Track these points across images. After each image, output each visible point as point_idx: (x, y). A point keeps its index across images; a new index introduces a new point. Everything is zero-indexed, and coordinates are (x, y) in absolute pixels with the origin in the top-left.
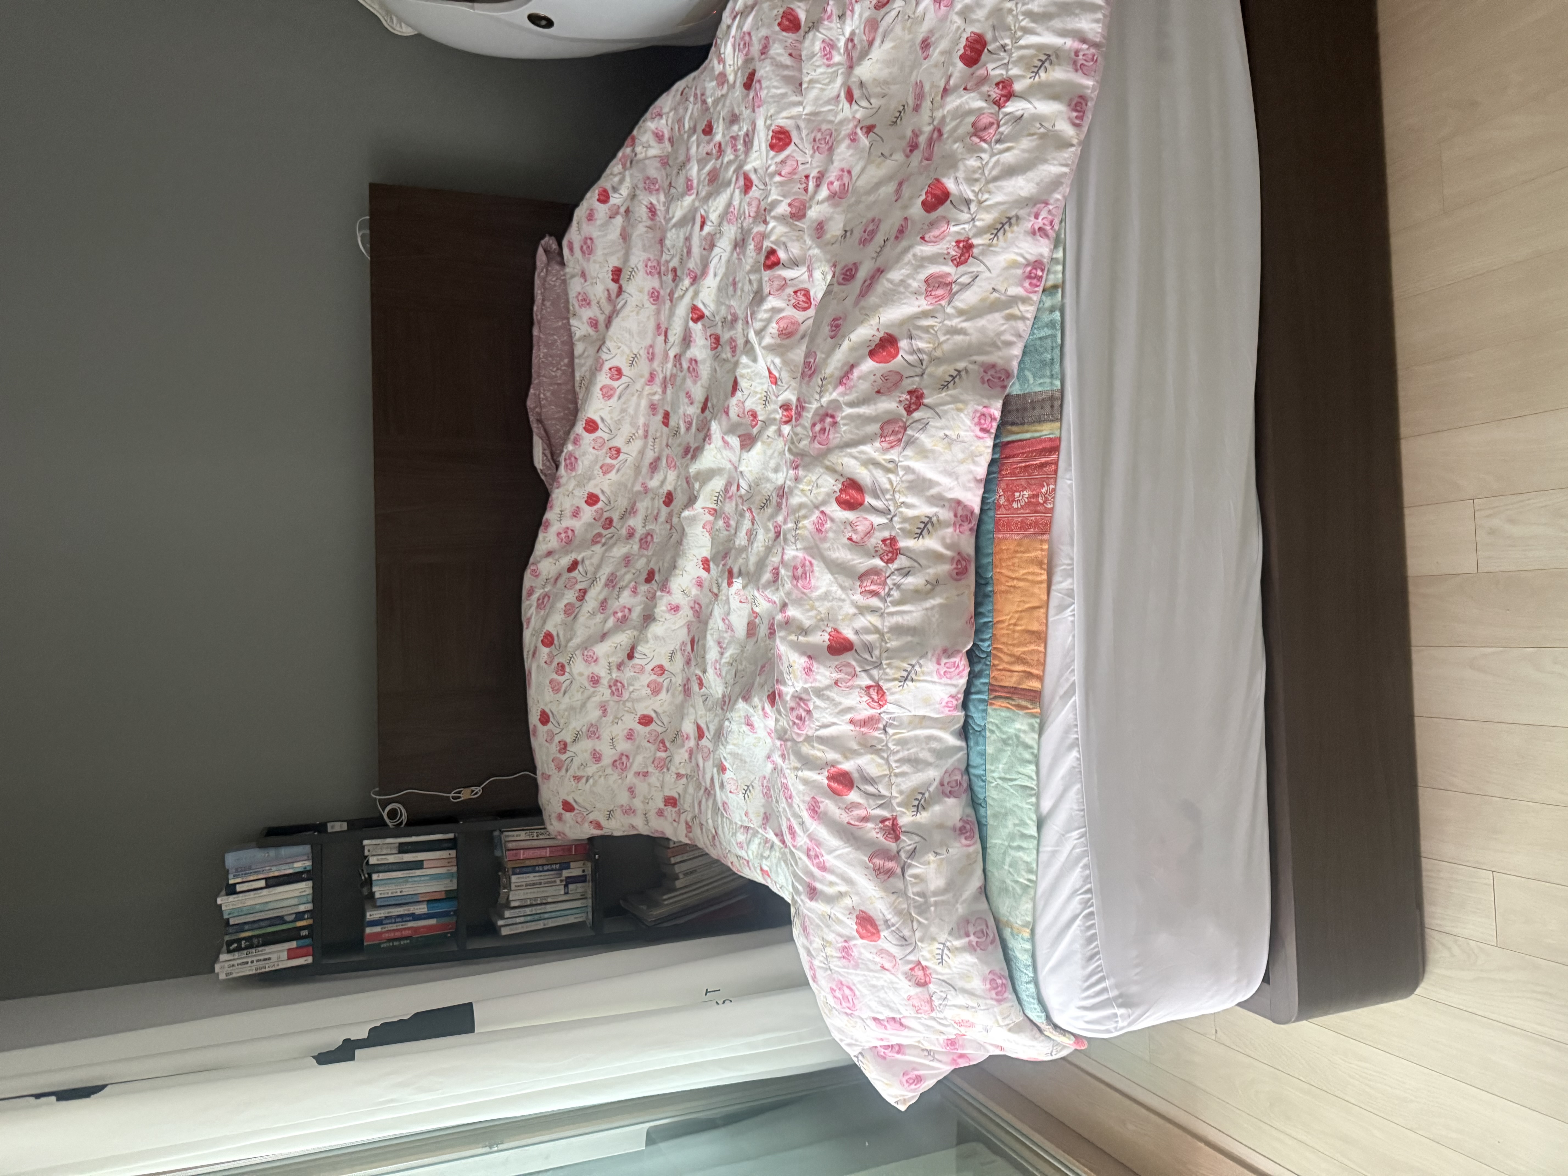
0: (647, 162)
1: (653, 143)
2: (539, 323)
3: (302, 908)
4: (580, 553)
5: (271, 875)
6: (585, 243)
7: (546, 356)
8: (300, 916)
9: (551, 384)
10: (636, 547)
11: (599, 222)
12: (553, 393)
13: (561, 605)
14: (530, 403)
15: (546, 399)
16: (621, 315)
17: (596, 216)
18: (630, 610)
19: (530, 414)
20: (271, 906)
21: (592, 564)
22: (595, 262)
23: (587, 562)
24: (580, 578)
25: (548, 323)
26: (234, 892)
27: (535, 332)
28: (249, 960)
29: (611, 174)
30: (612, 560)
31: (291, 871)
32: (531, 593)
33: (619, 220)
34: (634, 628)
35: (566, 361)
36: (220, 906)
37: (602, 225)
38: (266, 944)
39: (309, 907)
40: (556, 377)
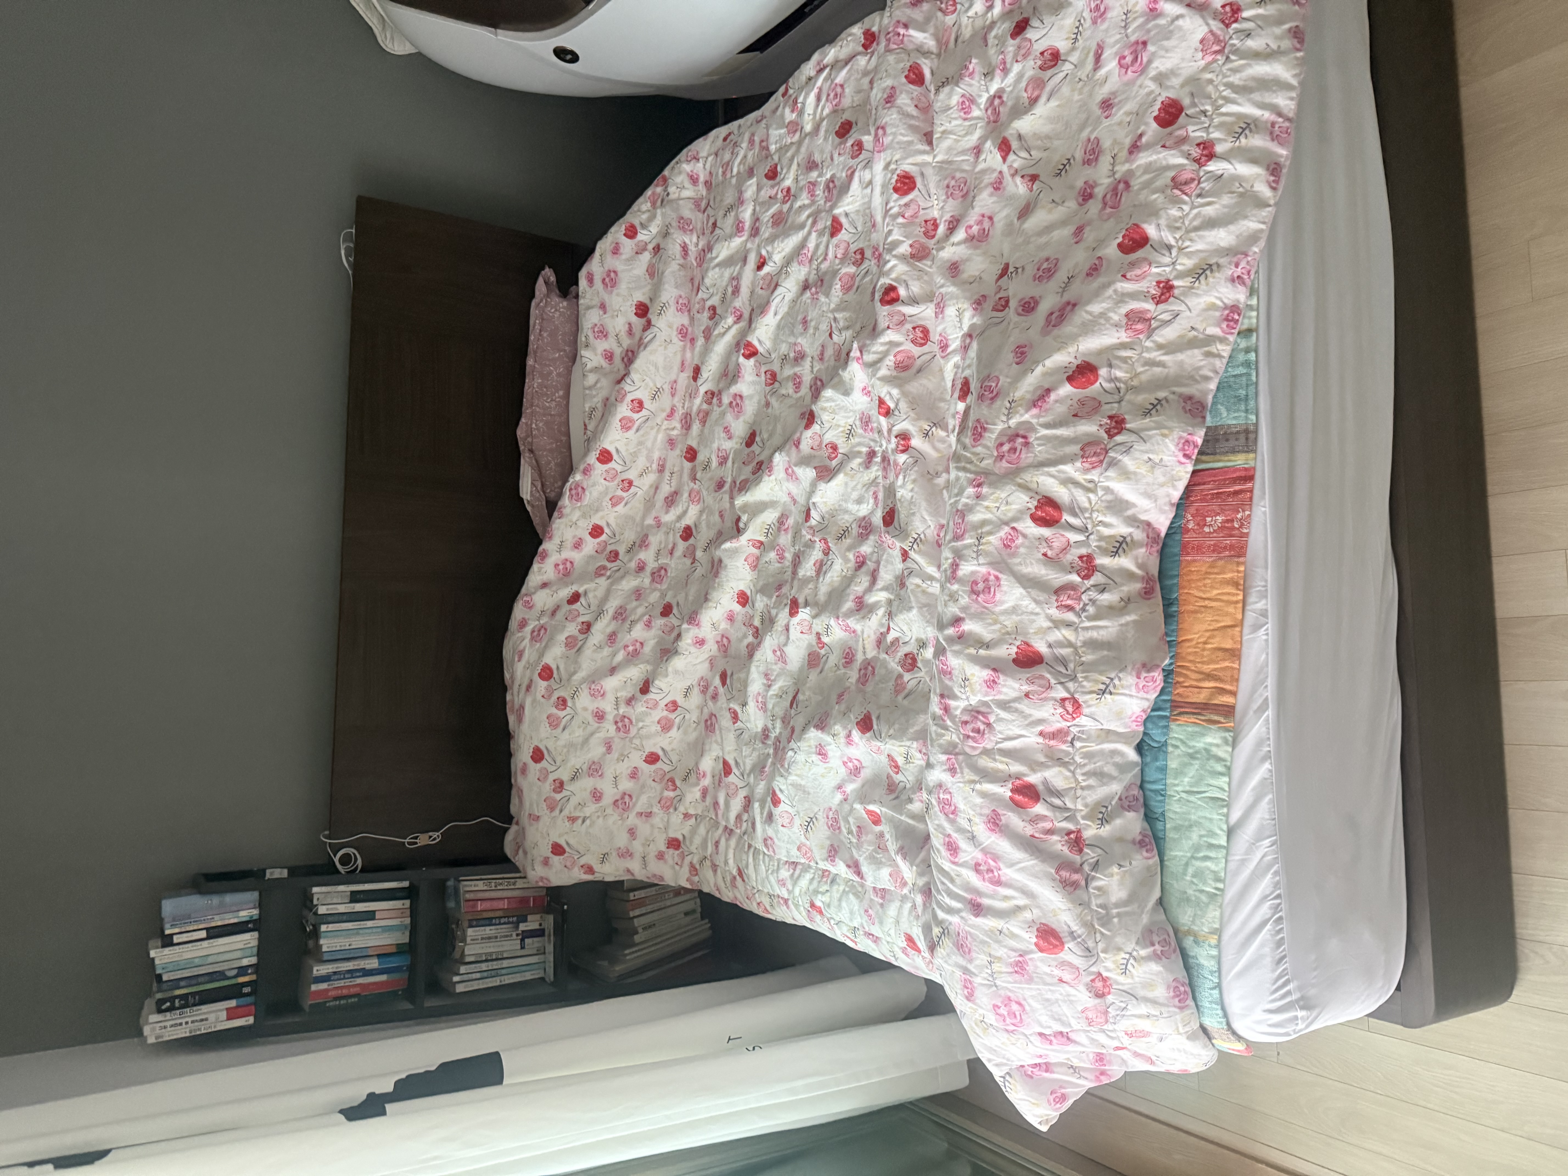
0: (681, 202)
1: (687, 184)
2: (535, 352)
3: (245, 962)
4: (582, 585)
5: (213, 924)
6: (608, 275)
7: (541, 386)
8: (242, 970)
9: (544, 415)
10: (647, 581)
11: (624, 257)
12: (547, 423)
13: (562, 637)
14: (520, 433)
15: (538, 429)
16: (648, 349)
17: (621, 250)
18: (642, 644)
19: (520, 443)
20: (210, 960)
21: (595, 597)
22: (618, 295)
23: (590, 595)
24: (582, 611)
25: (545, 353)
26: (172, 944)
27: (530, 362)
28: (183, 1021)
29: (639, 211)
30: (620, 593)
31: (235, 921)
32: (523, 624)
33: (646, 257)
34: (648, 662)
35: (561, 393)
36: (153, 959)
37: (628, 260)
38: (203, 1002)
39: (254, 960)
40: (550, 407)
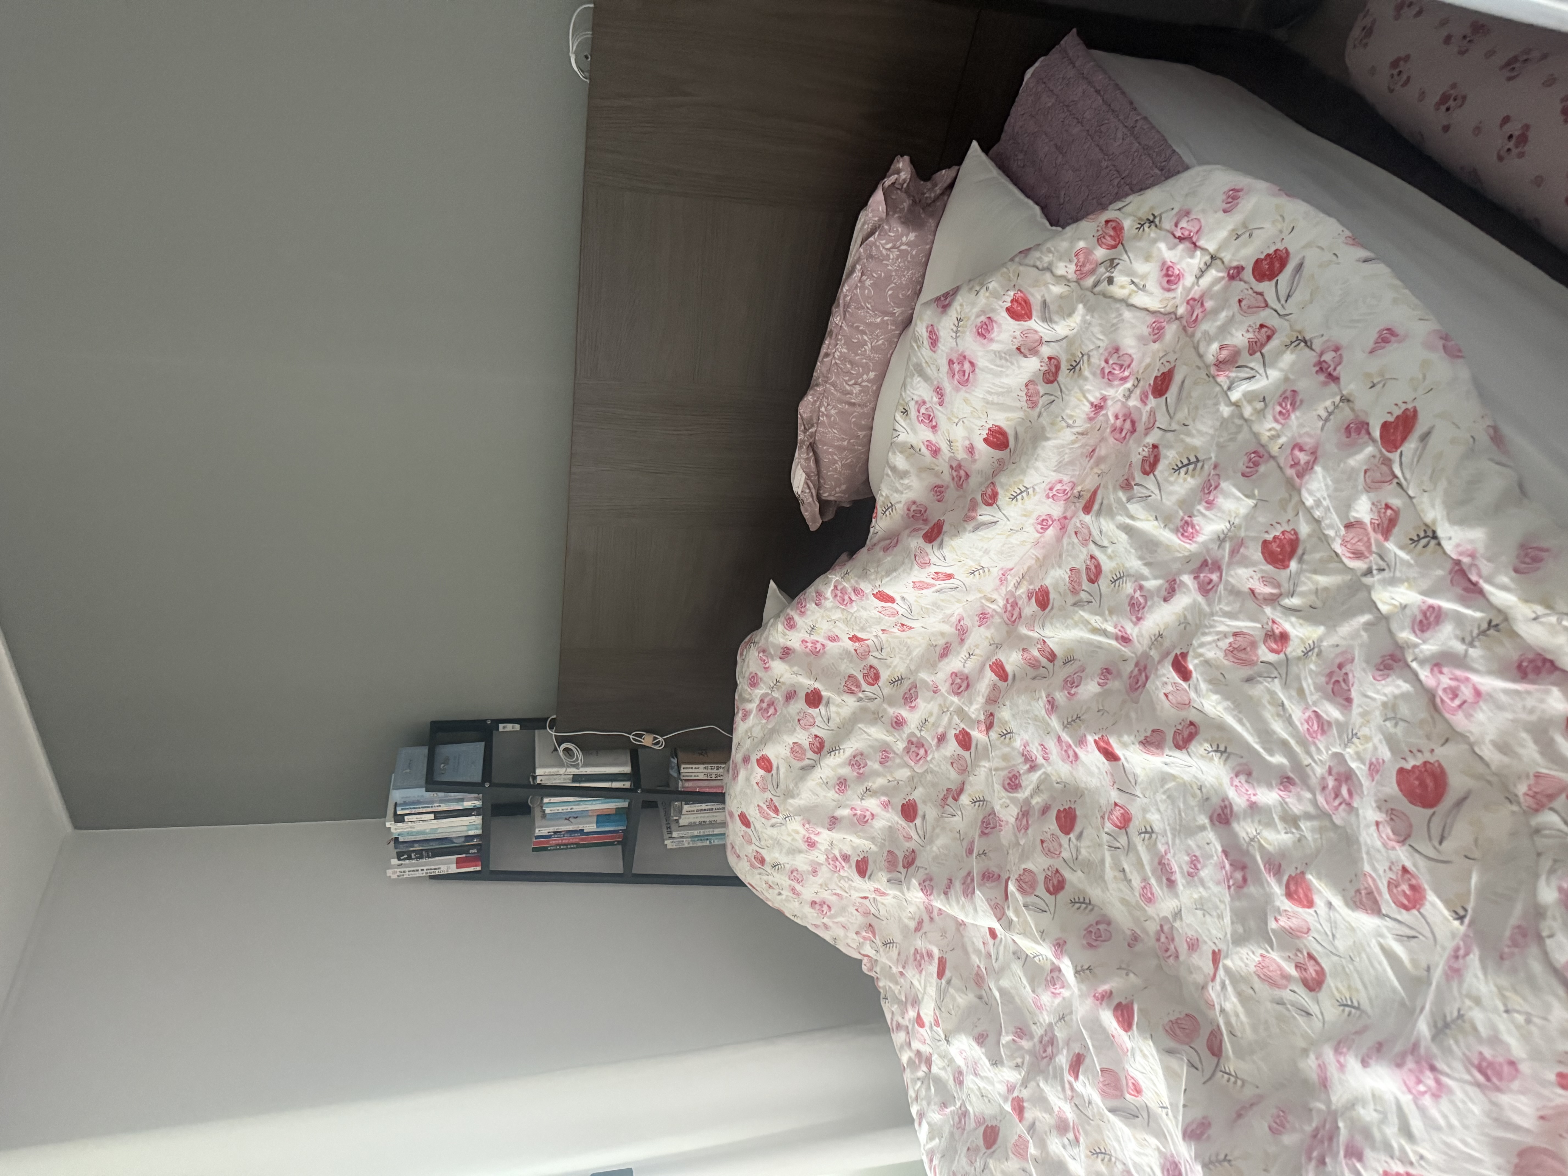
3: (471, 833)
4: (826, 690)
5: (440, 809)
6: (961, 363)
7: (844, 358)
8: (469, 838)
9: (840, 401)
10: (900, 746)
11: (995, 347)
12: (841, 413)
13: (789, 738)
14: (805, 409)
15: (828, 416)
17: (994, 335)
18: (873, 815)
19: (801, 428)
20: (439, 831)
21: (838, 714)
23: (833, 708)
24: (818, 721)
25: (861, 313)
30: (865, 736)
31: (462, 809)
32: (754, 682)
33: (1032, 365)
34: (873, 839)
35: (872, 375)
36: (389, 828)
37: (999, 355)
39: (477, 833)
40: (850, 393)
